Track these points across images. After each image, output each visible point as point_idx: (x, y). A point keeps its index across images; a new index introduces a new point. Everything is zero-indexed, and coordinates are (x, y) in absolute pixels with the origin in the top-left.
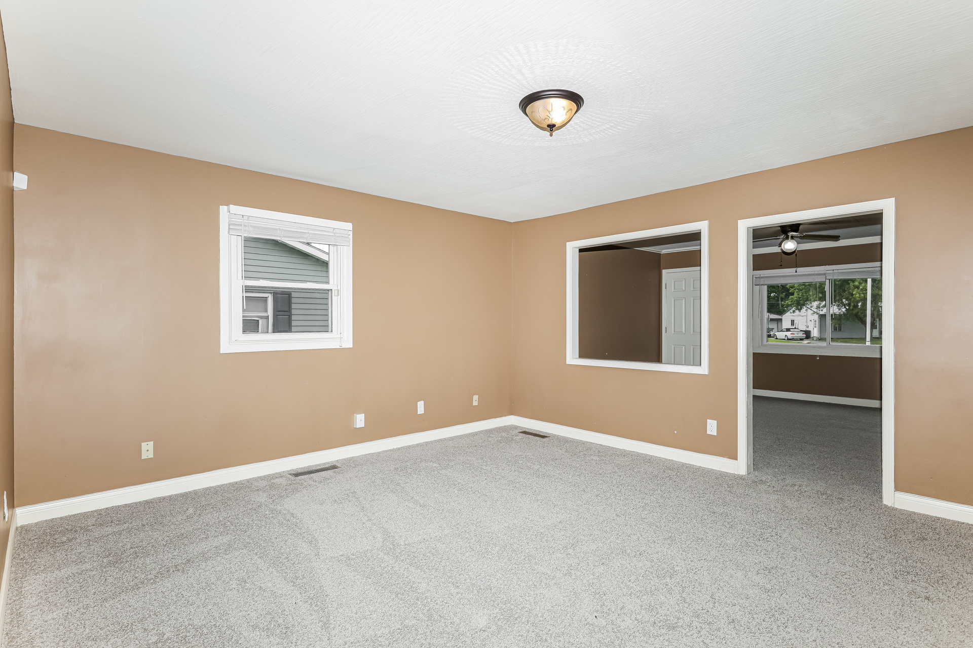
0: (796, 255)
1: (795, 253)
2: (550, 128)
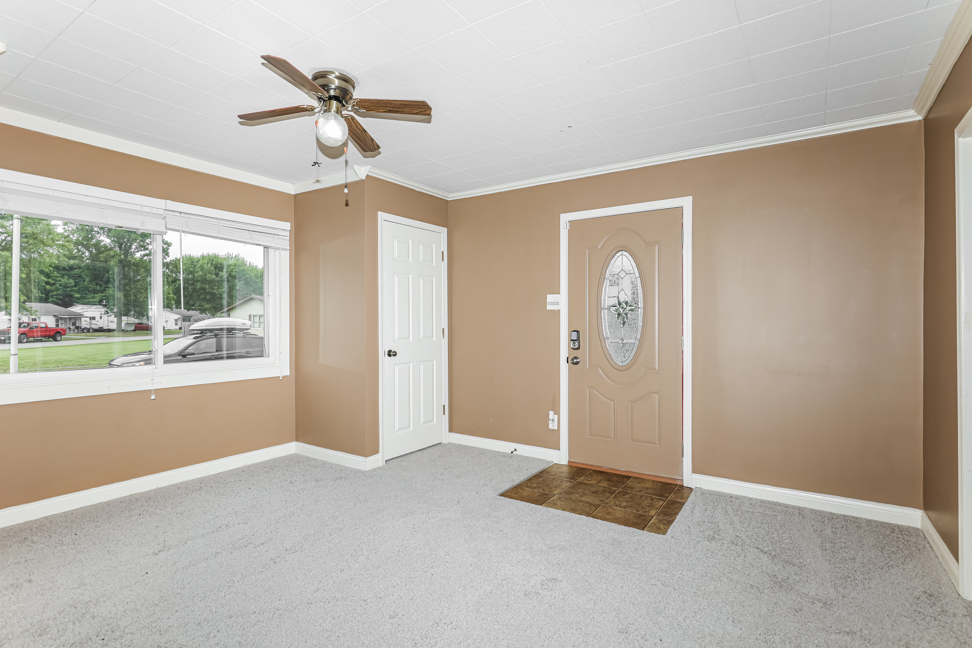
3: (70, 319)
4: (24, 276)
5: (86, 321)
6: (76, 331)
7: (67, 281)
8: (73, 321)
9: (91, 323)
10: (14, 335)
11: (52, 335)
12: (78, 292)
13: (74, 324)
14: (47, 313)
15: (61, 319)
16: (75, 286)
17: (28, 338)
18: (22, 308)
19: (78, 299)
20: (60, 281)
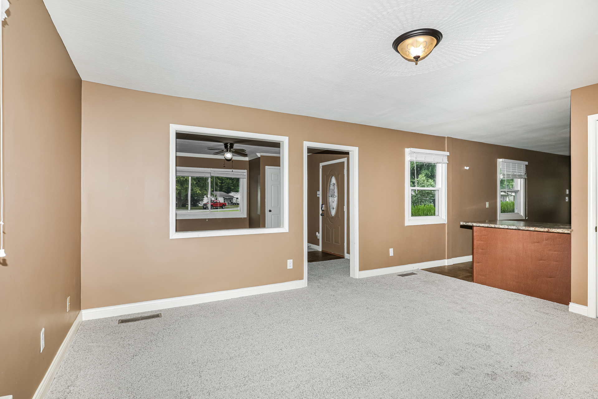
0: (232, 162)
1: (231, 161)
2: (416, 59)
3: (229, 199)
4: (212, 180)
5: (235, 200)
6: (231, 204)
7: (229, 181)
8: (230, 200)
9: (237, 201)
10: (209, 206)
11: (222, 206)
12: (233, 186)
13: (230, 201)
14: (221, 196)
15: (226, 198)
16: (232, 183)
17: (213, 207)
18: (212, 194)
19: (233, 189)
20: (226, 181)
